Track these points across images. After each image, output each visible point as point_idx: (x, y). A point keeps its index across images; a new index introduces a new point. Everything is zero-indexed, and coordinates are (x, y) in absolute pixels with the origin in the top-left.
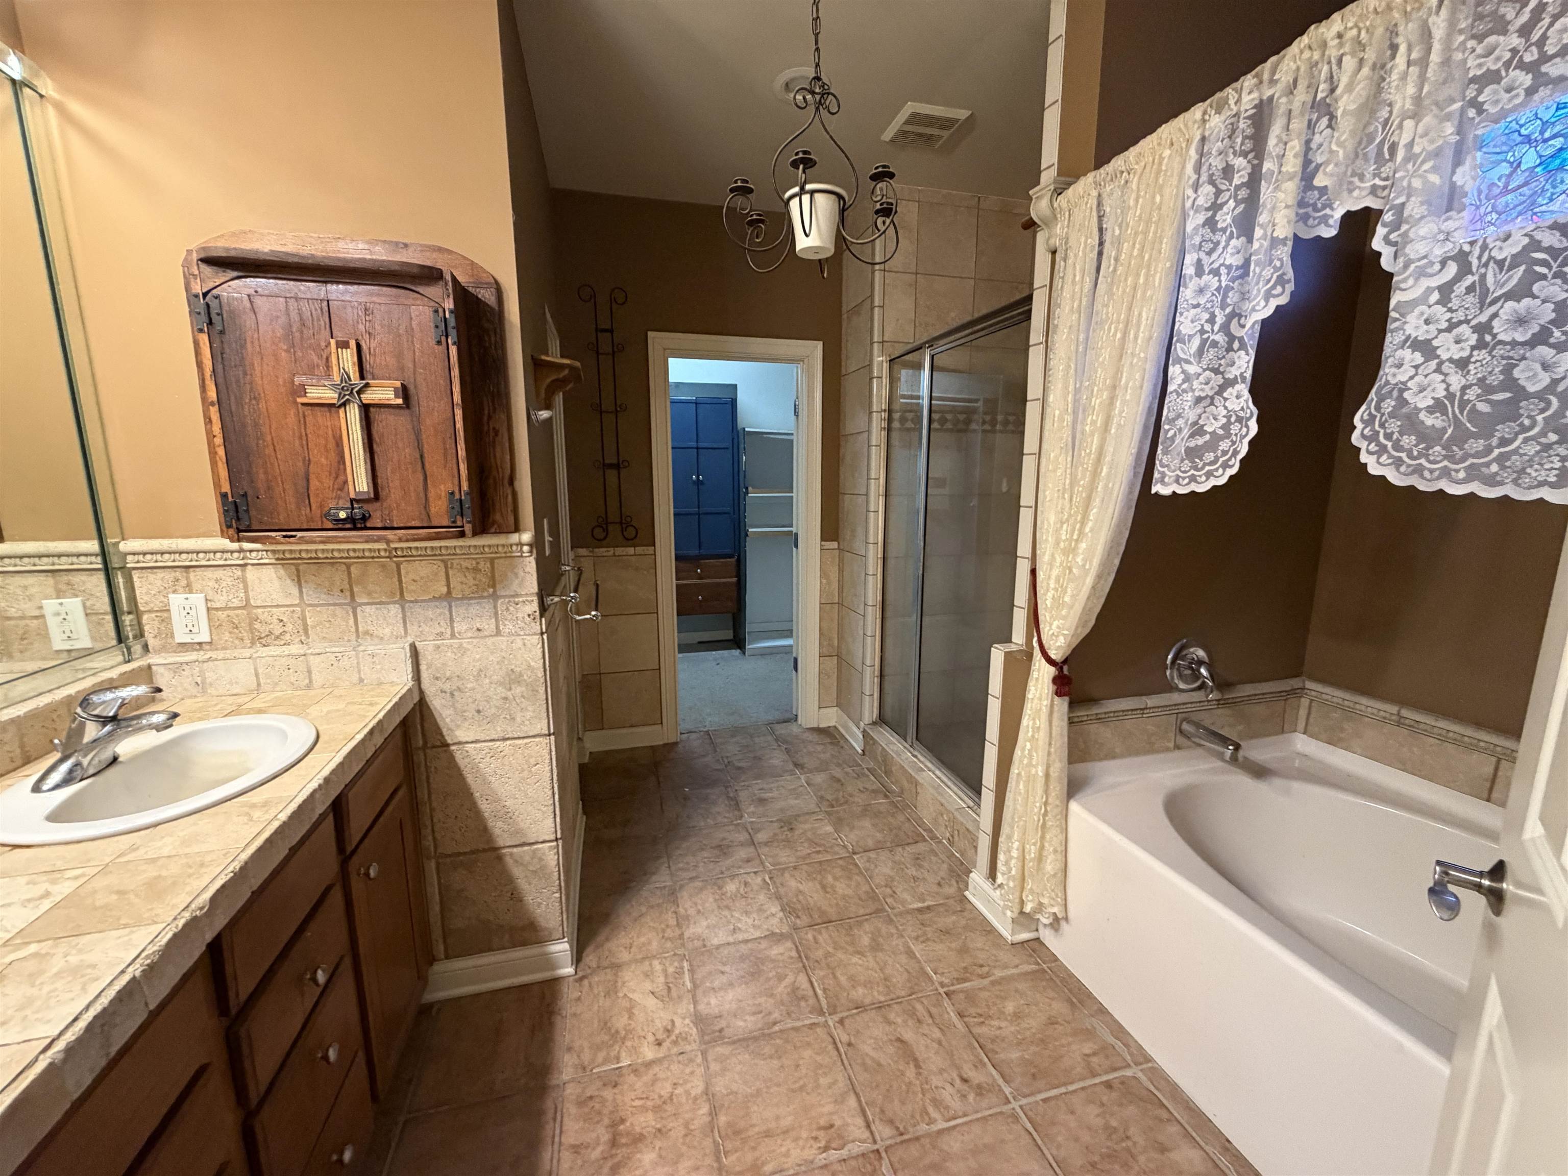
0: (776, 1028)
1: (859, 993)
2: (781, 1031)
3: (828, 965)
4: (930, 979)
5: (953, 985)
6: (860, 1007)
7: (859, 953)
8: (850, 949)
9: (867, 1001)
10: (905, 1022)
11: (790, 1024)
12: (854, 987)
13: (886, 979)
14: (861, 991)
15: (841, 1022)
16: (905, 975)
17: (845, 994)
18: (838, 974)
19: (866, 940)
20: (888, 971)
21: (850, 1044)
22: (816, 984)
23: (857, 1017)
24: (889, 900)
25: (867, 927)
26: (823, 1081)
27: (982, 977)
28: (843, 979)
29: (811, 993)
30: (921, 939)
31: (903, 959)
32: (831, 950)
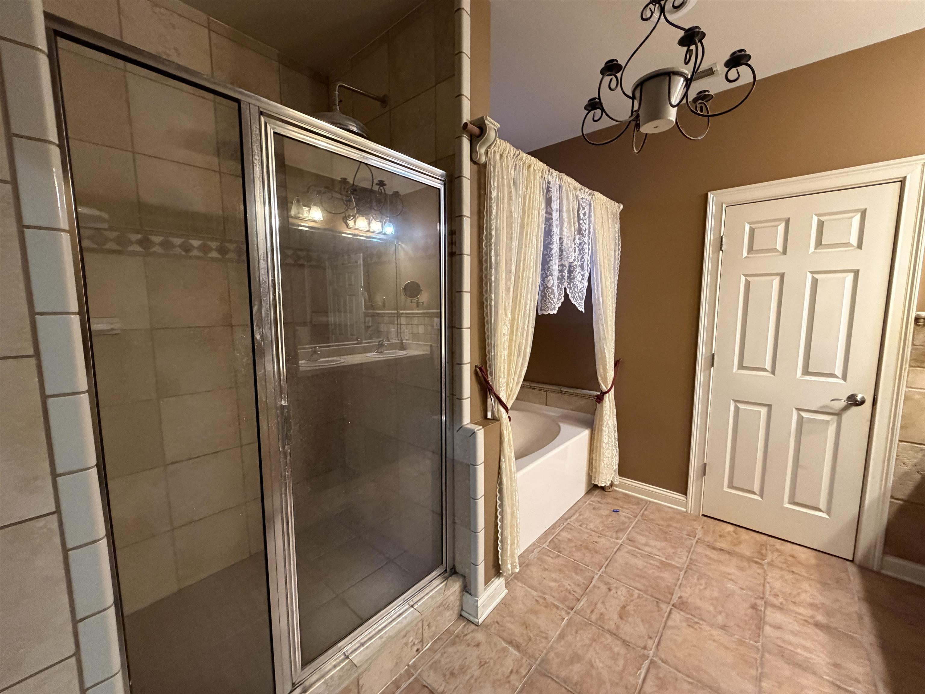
0: (690, 680)
1: (618, 648)
2: (688, 676)
3: (621, 678)
4: (570, 620)
5: (563, 609)
6: (626, 643)
7: (592, 666)
8: (594, 673)
9: (619, 643)
10: (609, 619)
11: (680, 675)
12: (618, 654)
13: (595, 640)
14: (616, 649)
15: (645, 648)
16: (581, 632)
17: (628, 656)
18: (620, 668)
19: (577, 667)
20: (588, 642)
21: (650, 638)
22: (642, 677)
23: (633, 642)
24: (523, 672)
25: (563, 674)
26: (680, 639)
27: (545, 599)
28: (621, 662)
29: (650, 676)
30: (544, 635)
31: (570, 638)
32: (608, 685)
